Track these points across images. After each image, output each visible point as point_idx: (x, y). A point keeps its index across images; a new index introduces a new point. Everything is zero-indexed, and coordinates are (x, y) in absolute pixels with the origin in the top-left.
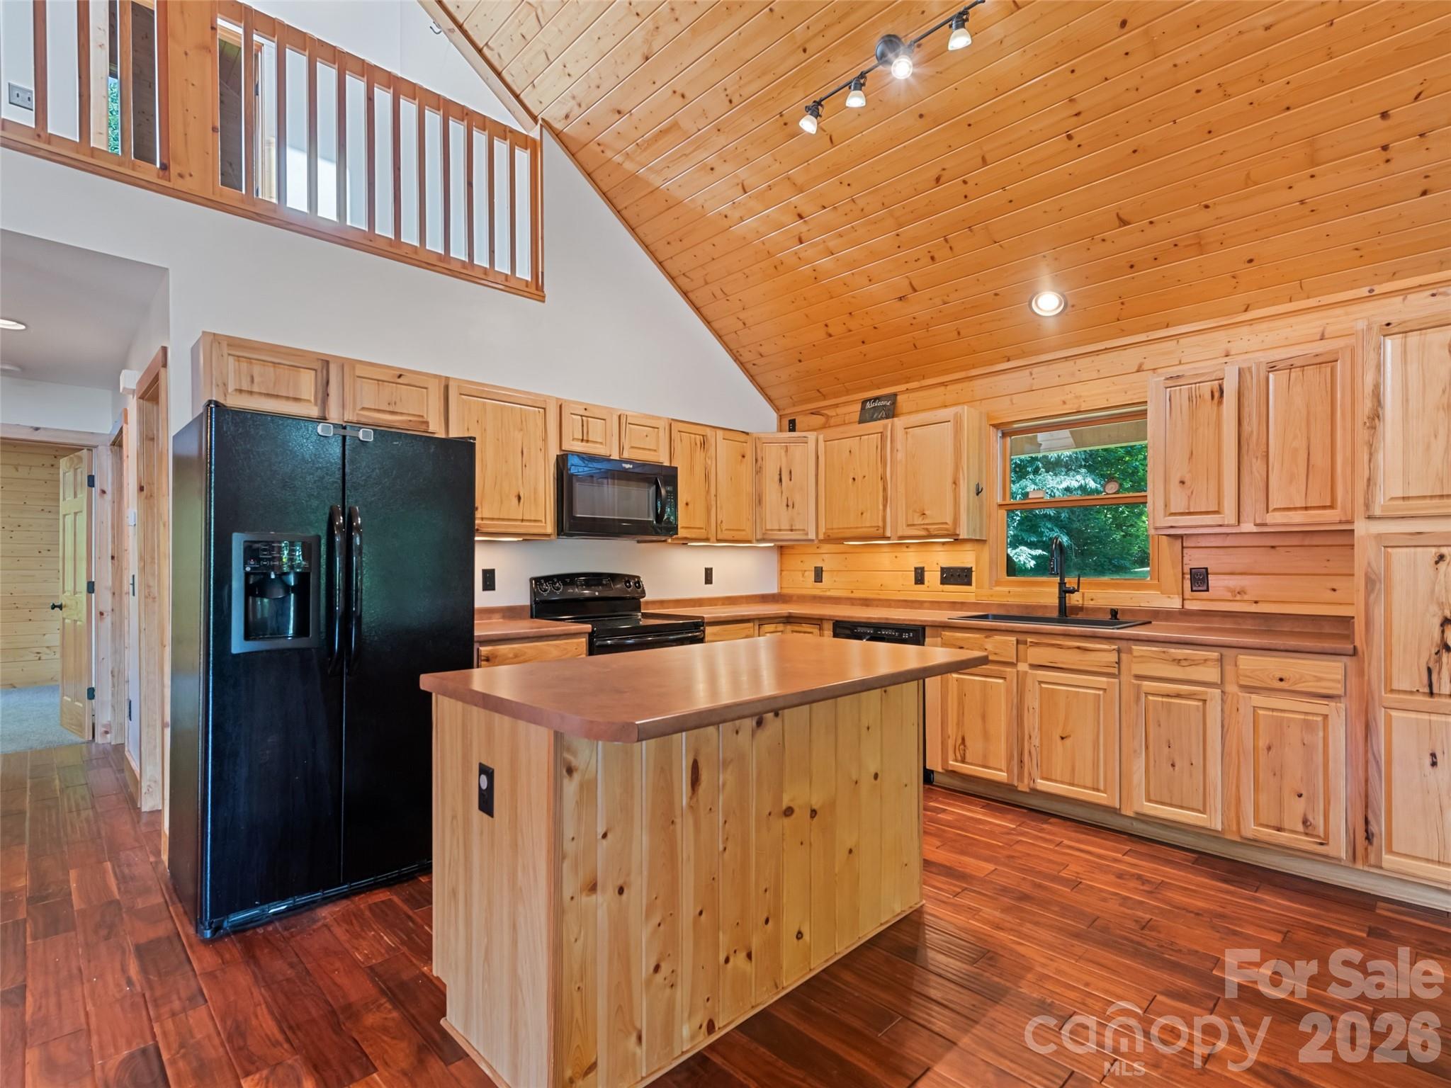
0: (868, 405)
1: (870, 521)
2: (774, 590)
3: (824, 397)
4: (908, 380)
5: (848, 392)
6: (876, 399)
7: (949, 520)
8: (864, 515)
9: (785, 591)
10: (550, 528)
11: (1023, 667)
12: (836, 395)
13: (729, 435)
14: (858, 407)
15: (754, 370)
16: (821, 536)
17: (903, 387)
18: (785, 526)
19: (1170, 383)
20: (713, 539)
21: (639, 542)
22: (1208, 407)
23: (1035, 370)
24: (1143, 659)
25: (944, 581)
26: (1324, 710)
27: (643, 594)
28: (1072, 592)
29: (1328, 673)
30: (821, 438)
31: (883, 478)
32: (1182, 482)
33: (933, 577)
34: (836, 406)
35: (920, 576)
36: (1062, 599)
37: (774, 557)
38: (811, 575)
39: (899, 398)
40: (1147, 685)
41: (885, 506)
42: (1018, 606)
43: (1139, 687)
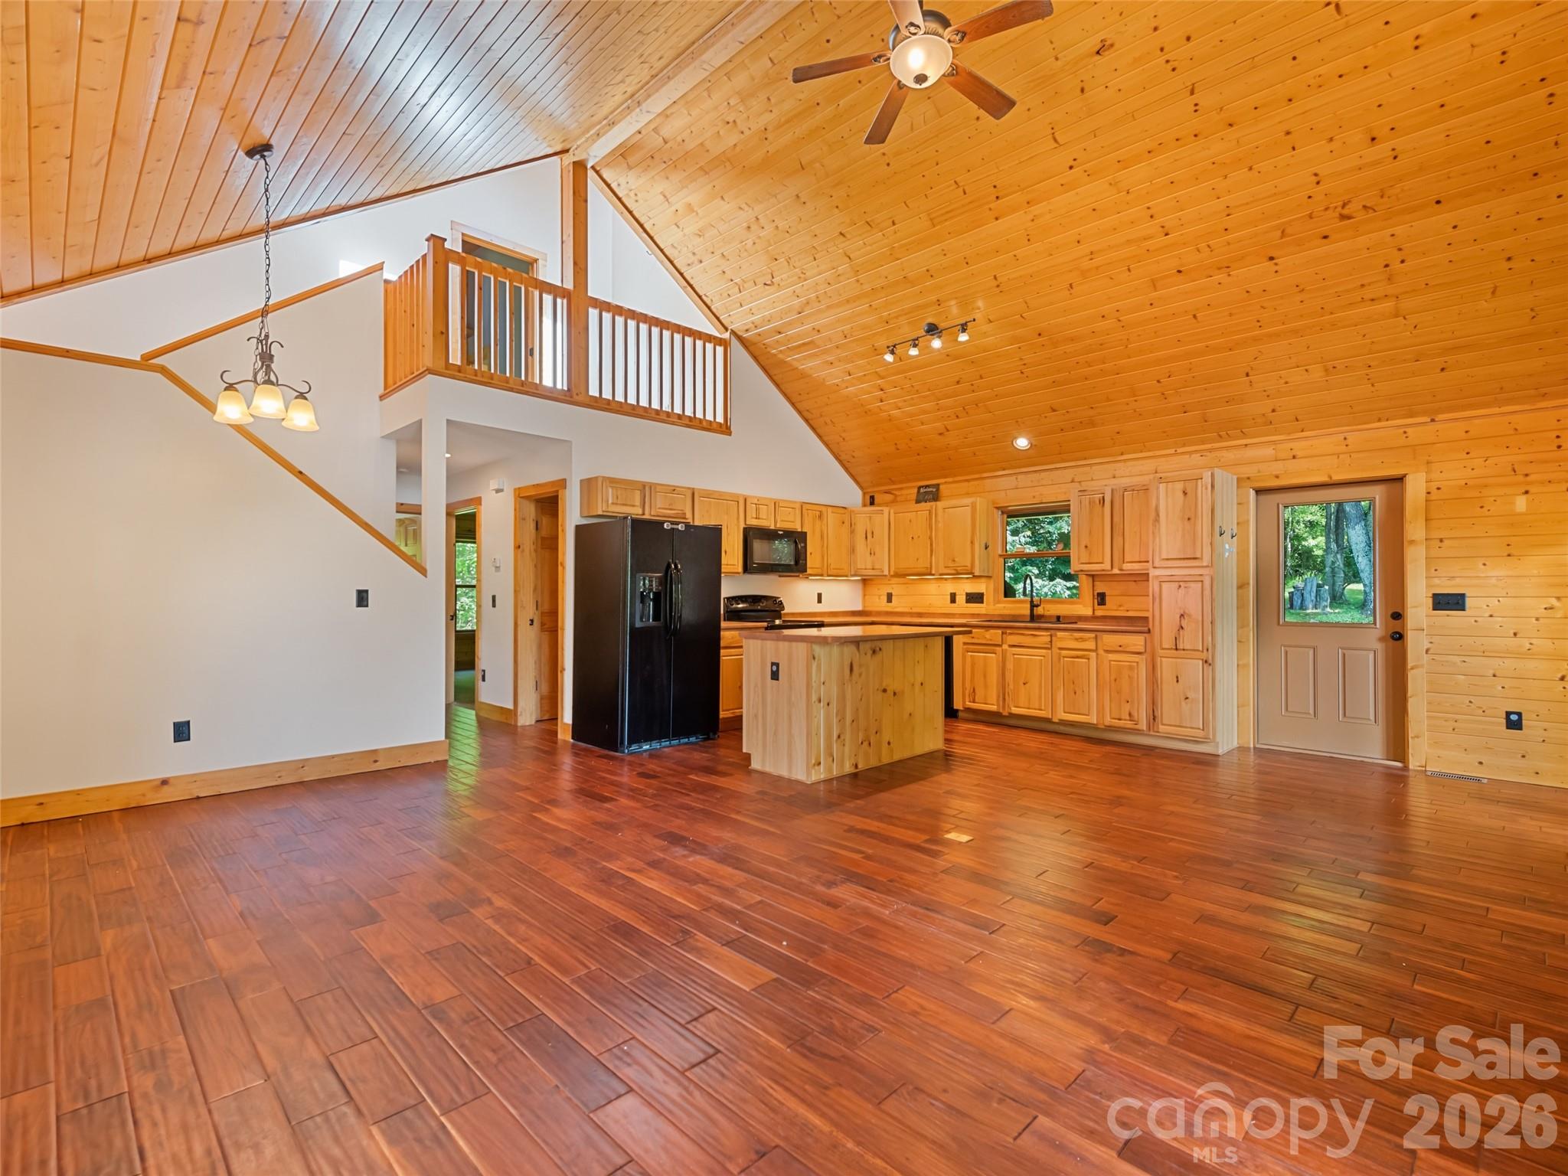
0: (922, 490)
1: (922, 565)
2: (860, 608)
3: (894, 483)
4: (945, 477)
5: (909, 481)
6: (926, 486)
7: (969, 565)
8: (919, 560)
9: (867, 609)
10: (740, 569)
11: (1005, 647)
12: (901, 482)
13: (835, 510)
14: (916, 490)
15: (847, 465)
16: (892, 573)
17: (943, 481)
18: (869, 566)
19: (1080, 494)
20: (825, 573)
21: (780, 576)
22: (1098, 507)
23: (1019, 477)
24: (1062, 639)
25: (968, 601)
26: (1137, 660)
27: (783, 608)
28: (1037, 606)
29: (1137, 641)
30: (892, 511)
31: (930, 538)
32: (1086, 547)
33: (961, 599)
34: (901, 489)
35: (953, 599)
36: (1032, 610)
37: (860, 586)
38: (885, 598)
39: (941, 487)
40: (1064, 652)
41: (931, 555)
42: (1009, 615)
43: (1060, 654)
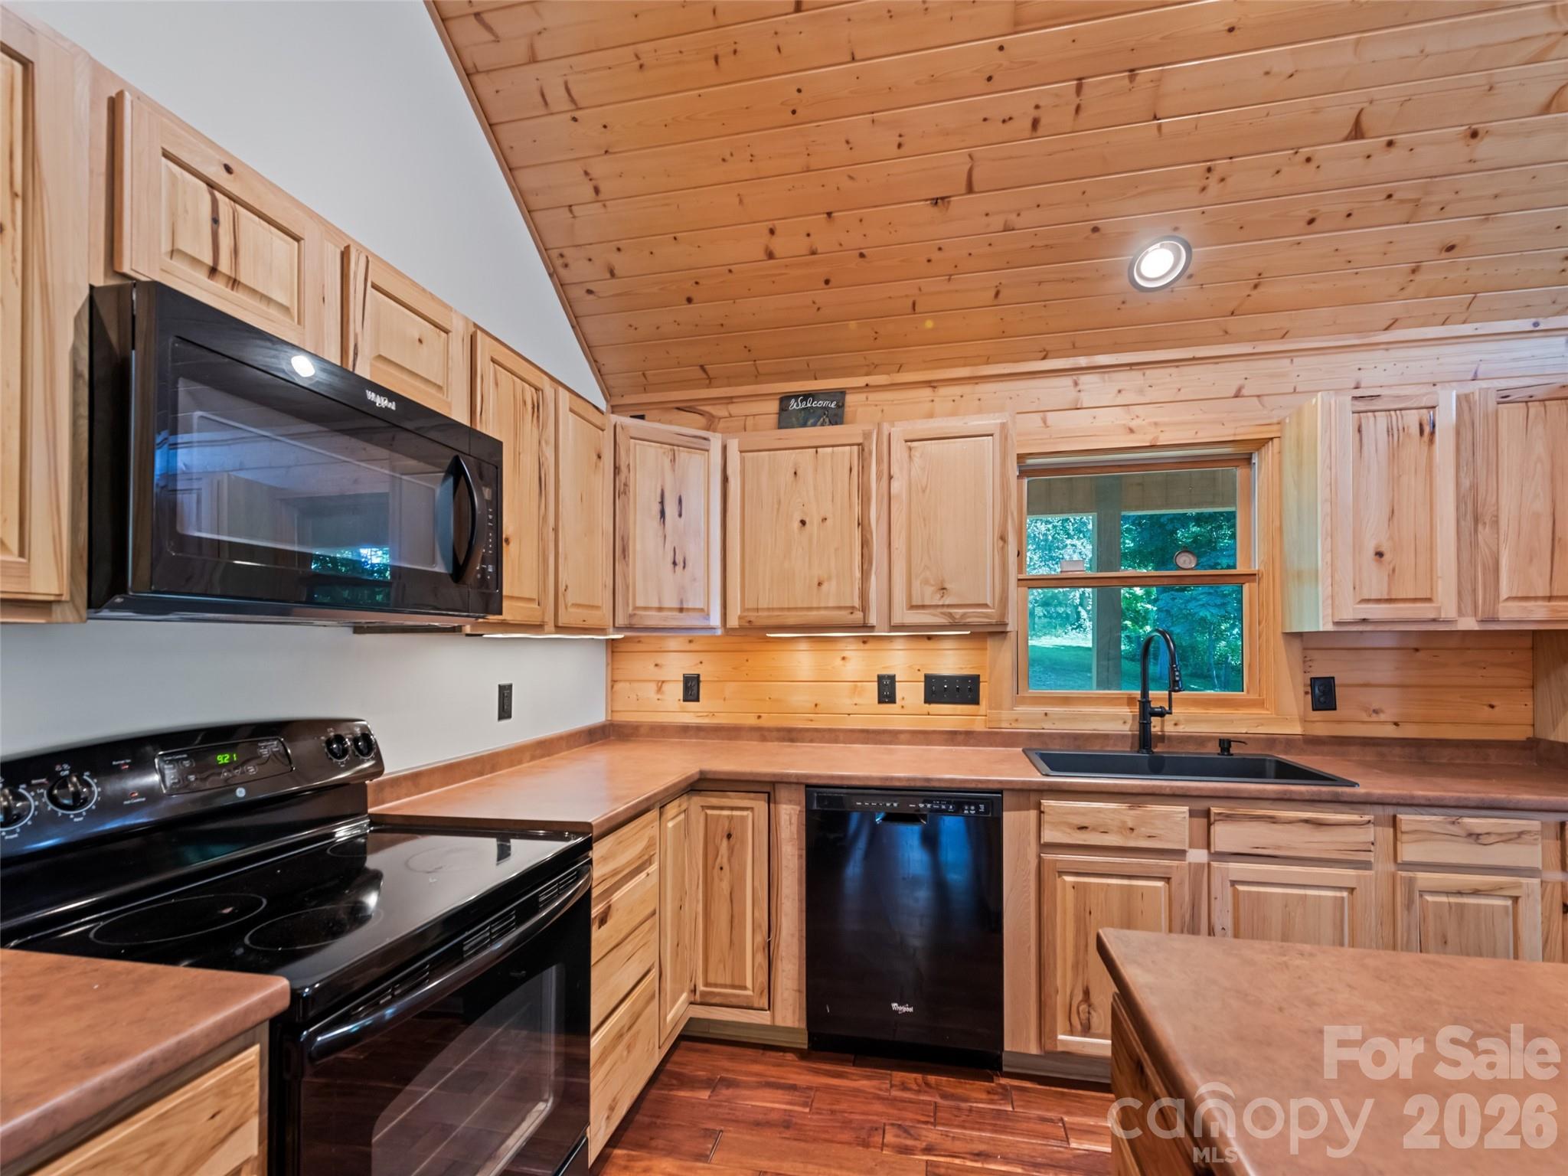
0: (793, 405)
2: (598, 717)
3: (710, 381)
4: (872, 369)
5: (758, 377)
6: (806, 396)
7: (991, 599)
8: (825, 587)
9: (621, 718)
11: (1198, 856)
12: (731, 380)
13: (579, 405)
14: (773, 406)
16: (733, 622)
17: (861, 381)
18: (671, 602)
19: (1361, 406)
20: (550, 626)
22: (1414, 446)
23: (1086, 379)
25: (929, 697)
28: (1161, 714)
30: (734, 446)
31: (863, 524)
32: (1380, 554)
33: (910, 693)
34: (730, 400)
35: (887, 691)
36: (1145, 726)
37: (601, 657)
38: (678, 690)
39: (850, 399)
40: (1423, 878)
41: (865, 572)
42: (1063, 736)
43: (1411, 881)
